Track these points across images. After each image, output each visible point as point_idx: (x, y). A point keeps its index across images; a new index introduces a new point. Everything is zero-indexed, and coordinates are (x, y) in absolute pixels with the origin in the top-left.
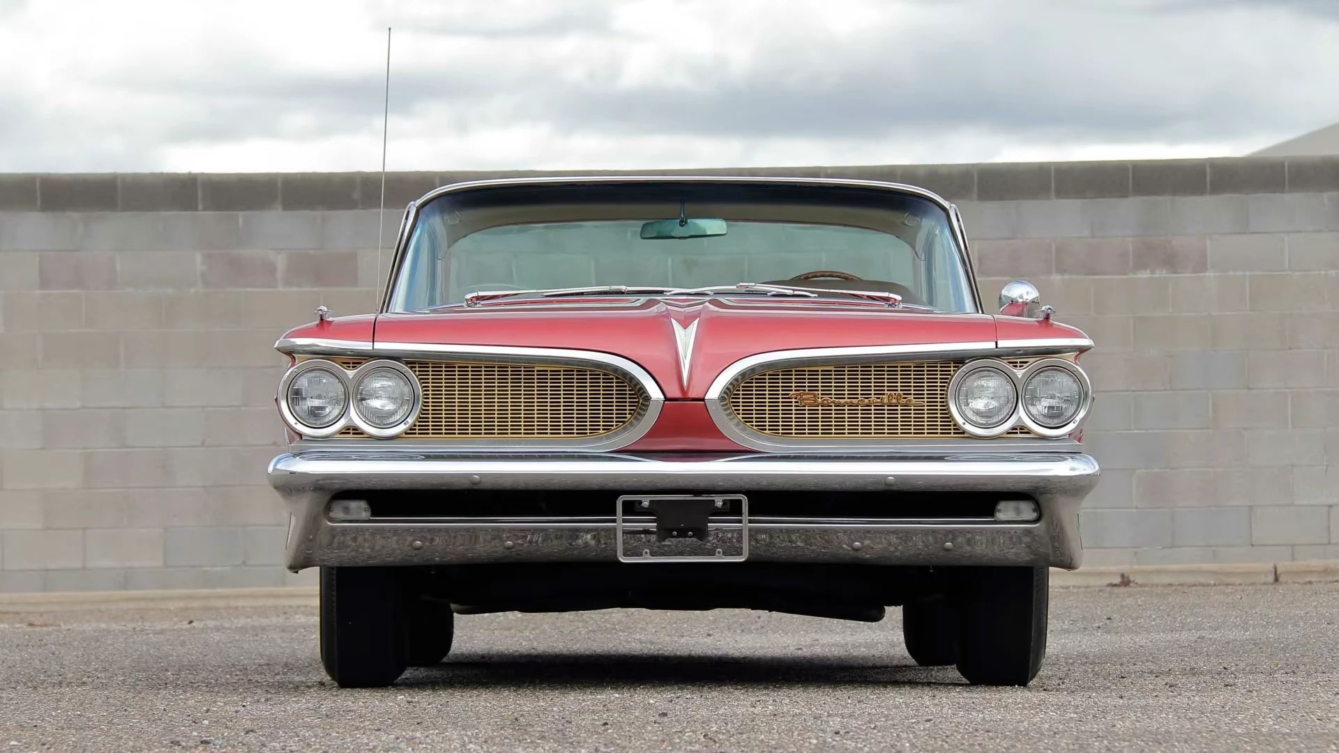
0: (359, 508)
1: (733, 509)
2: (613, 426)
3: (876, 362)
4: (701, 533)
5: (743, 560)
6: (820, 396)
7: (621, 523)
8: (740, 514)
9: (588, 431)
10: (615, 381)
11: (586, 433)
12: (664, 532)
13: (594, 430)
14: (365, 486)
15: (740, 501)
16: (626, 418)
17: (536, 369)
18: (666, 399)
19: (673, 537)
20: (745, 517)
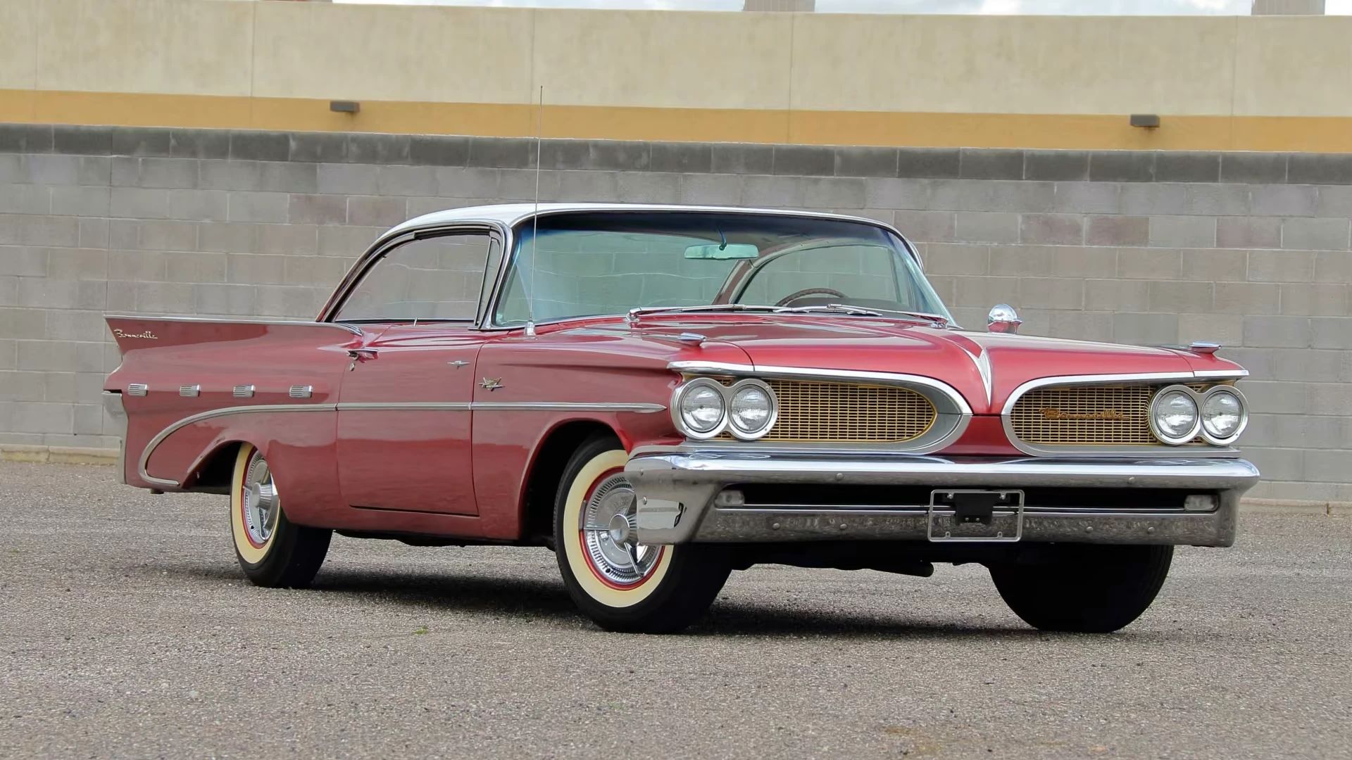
0: (737, 499)
1: (1013, 500)
2: (914, 433)
3: (1098, 386)
4: (986, 519)
5: (1018, 539)
6: (1060, 412)
7: (933, 510)
8: (1017, 504)
9: (896, 437)
10: (916, 398)
11: (894, 439)
12: (960, 518)
13: (901, 435)
14: (739, 479)
15: (1018, 495)
16: (923, 427)
17: (858, 388)
18: (974, 414)
19: (966, 522)
20: (1022, 506)
